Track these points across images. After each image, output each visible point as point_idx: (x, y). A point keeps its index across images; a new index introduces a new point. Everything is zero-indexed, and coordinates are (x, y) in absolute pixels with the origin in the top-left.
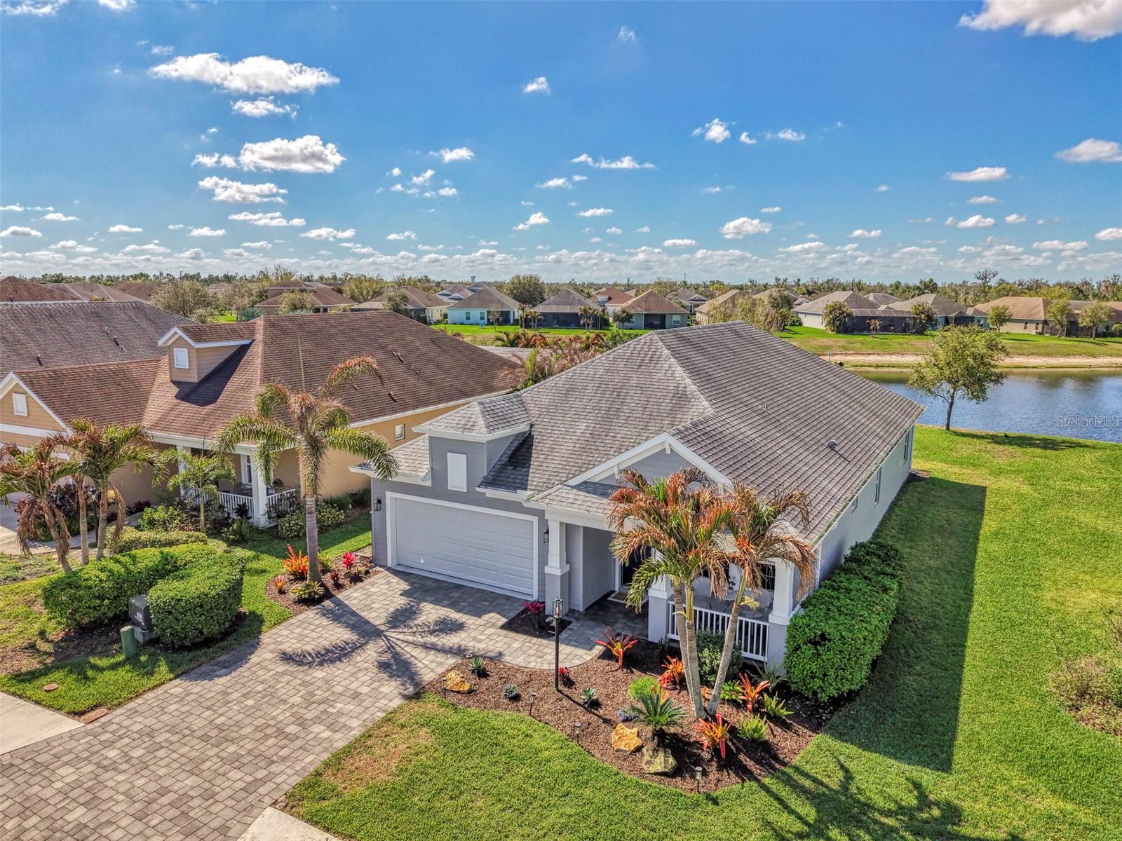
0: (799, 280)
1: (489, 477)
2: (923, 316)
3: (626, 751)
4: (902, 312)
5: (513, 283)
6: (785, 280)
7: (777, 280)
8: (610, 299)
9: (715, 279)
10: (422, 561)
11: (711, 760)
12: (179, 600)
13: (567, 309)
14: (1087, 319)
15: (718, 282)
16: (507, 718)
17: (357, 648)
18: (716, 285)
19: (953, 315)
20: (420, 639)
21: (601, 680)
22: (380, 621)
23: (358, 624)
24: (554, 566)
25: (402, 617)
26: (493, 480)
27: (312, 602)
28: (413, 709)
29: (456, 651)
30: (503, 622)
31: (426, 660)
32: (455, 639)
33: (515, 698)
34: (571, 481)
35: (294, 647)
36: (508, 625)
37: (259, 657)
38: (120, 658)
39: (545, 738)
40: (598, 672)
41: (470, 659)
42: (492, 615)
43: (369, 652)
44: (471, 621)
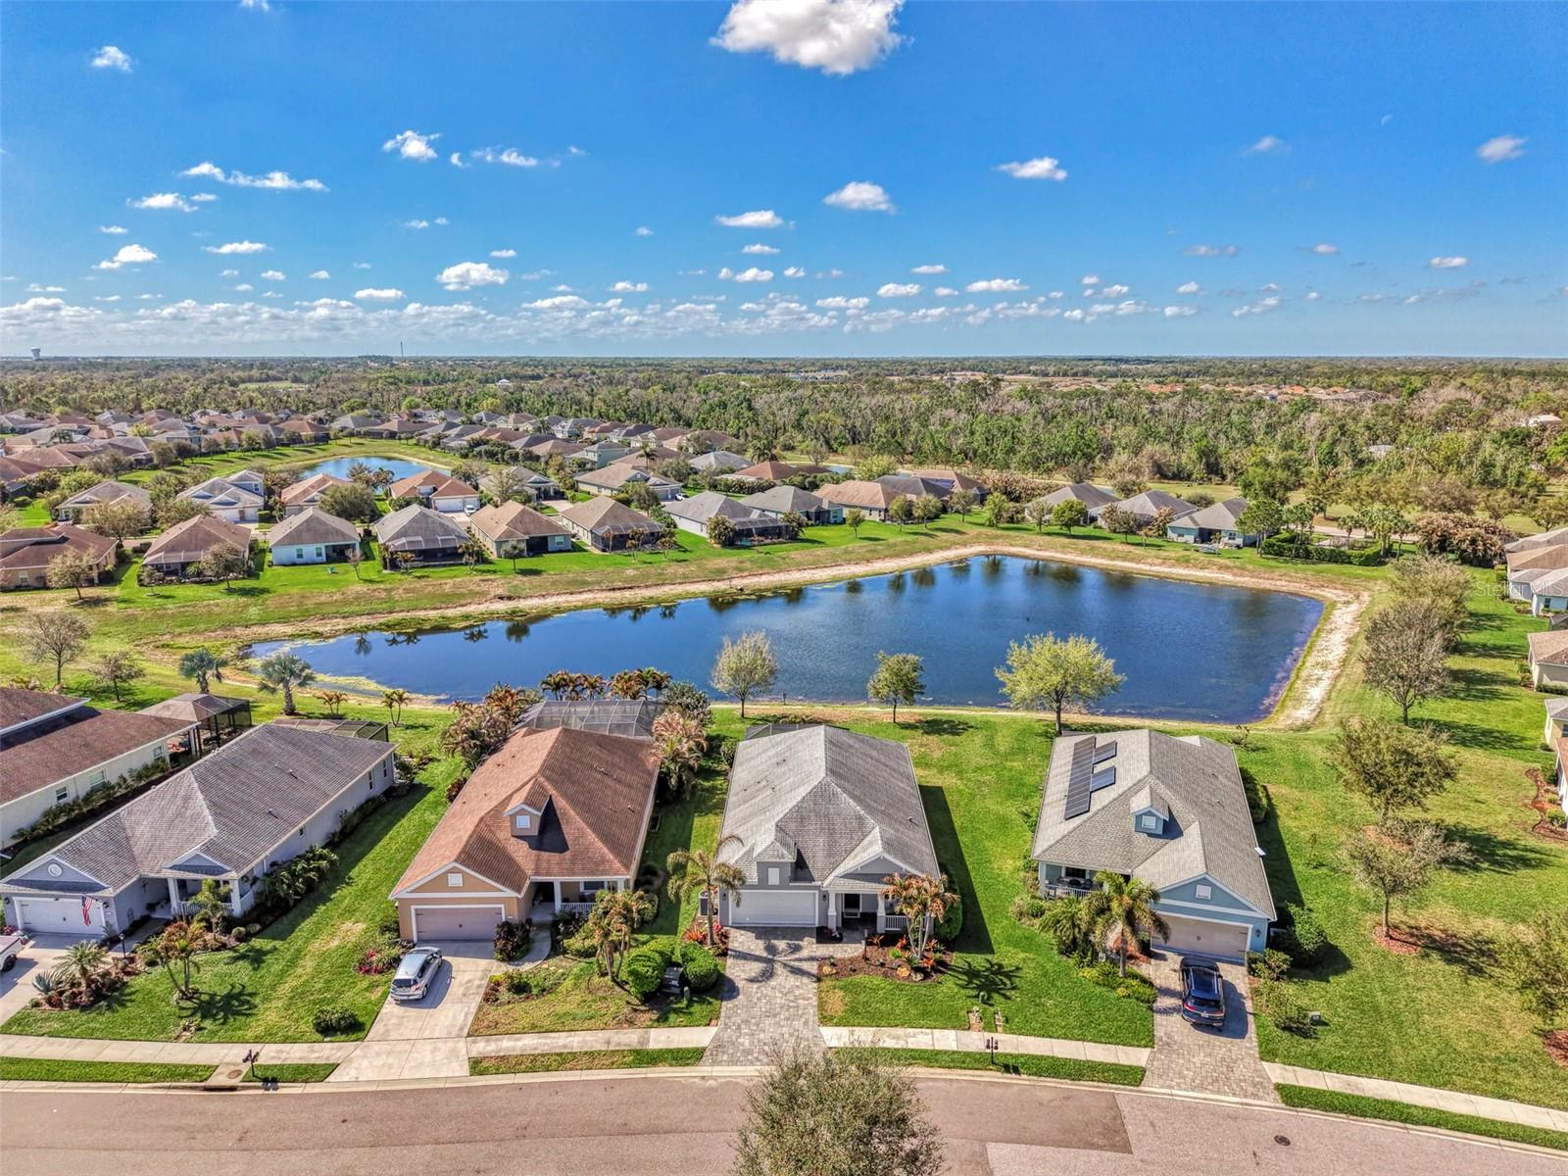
1: (792, 877)
2: (794, 524)
3: (905, 977)
10: (750, 920)
11: (932, 971)
16: (858, 977)
17: (772, 968)
19: (813, 510)
20: (791, 957)
21: (875, 953)
22: (765, 955)
23: (758, 959)
24: (832, 912)
25: (771, 949)
26: (795, 878)
27: (724, 954)
28: (824, 985)
29: (812, 959)
30: (814, 940)
31: (805, 966)
32: (805, 953)
33: (855, 971)
34: (834, 874)
35: (747, 976)
36: (819, 941)
37: (740, 984)
38: (685, 1002)
39: (878, 980)
40: (873, 952)
41: (822, 960)
42: (806, 939)
43: (779, 969)
44: (800, 943)
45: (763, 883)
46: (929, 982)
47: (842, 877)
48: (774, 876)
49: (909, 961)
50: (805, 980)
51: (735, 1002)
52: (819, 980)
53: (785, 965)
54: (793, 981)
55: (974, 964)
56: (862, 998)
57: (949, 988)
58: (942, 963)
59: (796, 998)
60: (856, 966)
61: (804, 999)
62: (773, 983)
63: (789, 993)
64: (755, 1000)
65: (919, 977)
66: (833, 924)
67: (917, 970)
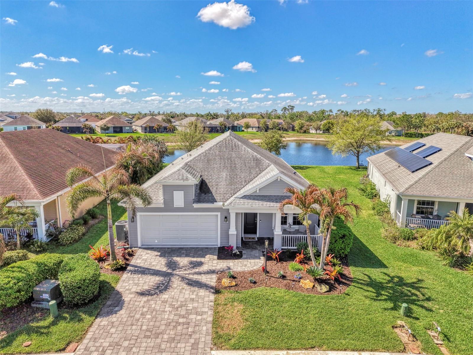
0: (159, 112)
1: (196, 199)
2: (223, 126)
3: (310, 288)
4: (216, 125)
5: (37, 113)
6: (154, 112)
7: (150, 112)
8: (87, 120)
9: (124, 111)
10: (156, 241)
11: (335, 283)
12: (84, 280)
13: (74, 125)
14: (271, 126)
15: (125, 112)
16: (259, 290)
17: (169, 282)
18: (124, 114)
19: (231, 125)
20: (191, 271)
21: (276, 268)
22: (165, 269)
23: (156, 273)
24: (233, 231)
25: (172, 265)
26: (199, 200)
27: (122, 269)
28: (222, 298)
29: (213, 272)
30: (216, 257)
31: (204, 279)
32: (205, 268)
33: (255, 283)
34: (235, 196)
35: (139, 289)
36: (219, 258)
37: (127, 298)
38: (51, 319)
39: (280, 292)
40: (272, 266)
41: (221, 273)
42: (208, 256)
43: (176, 282)
44: (202, 260)
45: (168, 206)
46: (335, 294)
47: (242, 198)
48: (179, 199)
49: (311, 272)
50: (202, 292)
51: (113, 318)
52: (217, 291)
53: (183, 278)
54: (188, 292)
55: (373, 277)
56: (265, 312)
57: (358, 300)
58: (342, 275)
59: (189, 312)
60: (257, 279)
61: (197, 313)
62: (165, 296)
63: (181, 306)
64: (138, 316)
65: (324, 288)
66: (234, 242)
67: (321, 281)
